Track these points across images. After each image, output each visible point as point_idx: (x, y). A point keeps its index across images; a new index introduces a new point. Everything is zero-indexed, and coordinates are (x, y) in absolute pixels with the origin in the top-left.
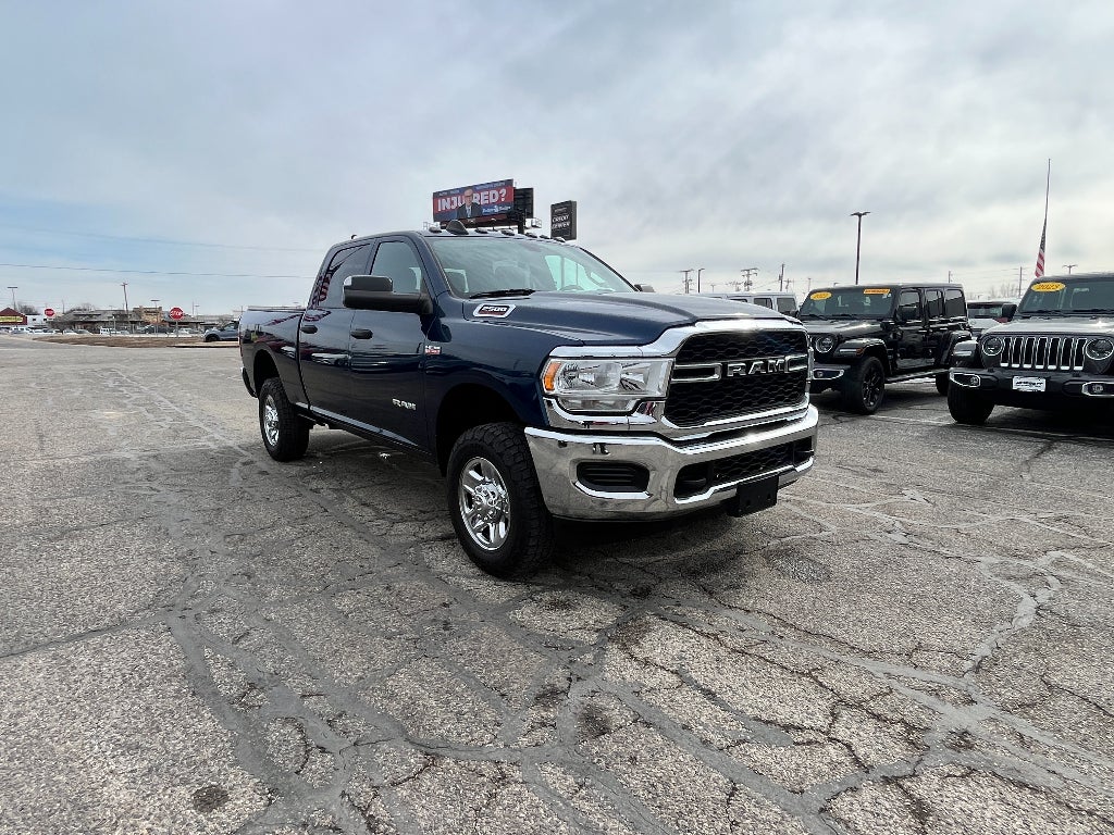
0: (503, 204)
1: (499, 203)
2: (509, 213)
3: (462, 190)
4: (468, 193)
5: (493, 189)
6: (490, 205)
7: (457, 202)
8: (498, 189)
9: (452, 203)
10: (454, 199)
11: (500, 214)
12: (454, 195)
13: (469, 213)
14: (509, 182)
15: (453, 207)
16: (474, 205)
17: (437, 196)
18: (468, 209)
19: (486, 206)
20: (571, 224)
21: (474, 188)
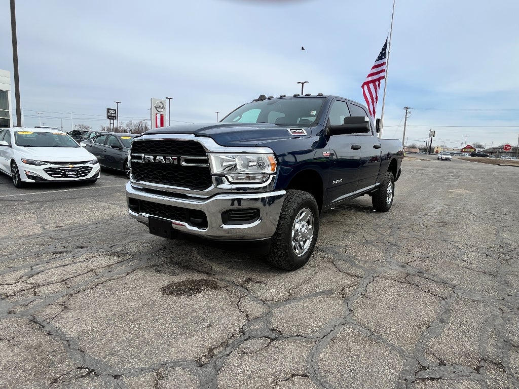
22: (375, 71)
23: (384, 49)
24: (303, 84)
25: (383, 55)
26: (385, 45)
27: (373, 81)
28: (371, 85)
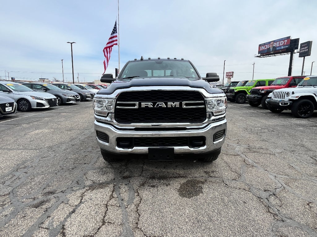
0: (285, 46)
1: (284, 45)
2: (287, 49)
3: (270, 43)
4: (272, 43)
5: (282, 40)
6: (280, 46)
7: (267, 47)
8: (284, 40)
9: (265, 47)
10: (266, 46)
11: (283, 49)
12: (266, 44)
13: (271, 50)
14: (289, 37)
15: (266, 49)
16: (274, 47)
17: (260, 46)
18: (271, 49)
19: (278, 47)
20: (308, 50)
21: (274, 41)
22: (111, 40)
23: (115, 28)
24: (71, 43)
25: (115, 31)
26: (116, 25)
27: (109, 47)
28: (108, 49)
